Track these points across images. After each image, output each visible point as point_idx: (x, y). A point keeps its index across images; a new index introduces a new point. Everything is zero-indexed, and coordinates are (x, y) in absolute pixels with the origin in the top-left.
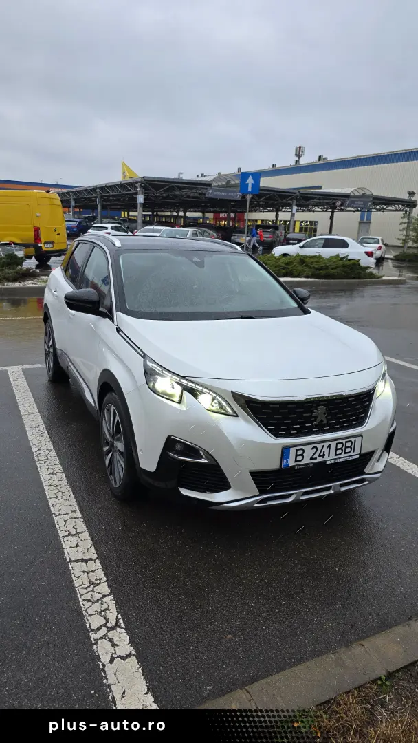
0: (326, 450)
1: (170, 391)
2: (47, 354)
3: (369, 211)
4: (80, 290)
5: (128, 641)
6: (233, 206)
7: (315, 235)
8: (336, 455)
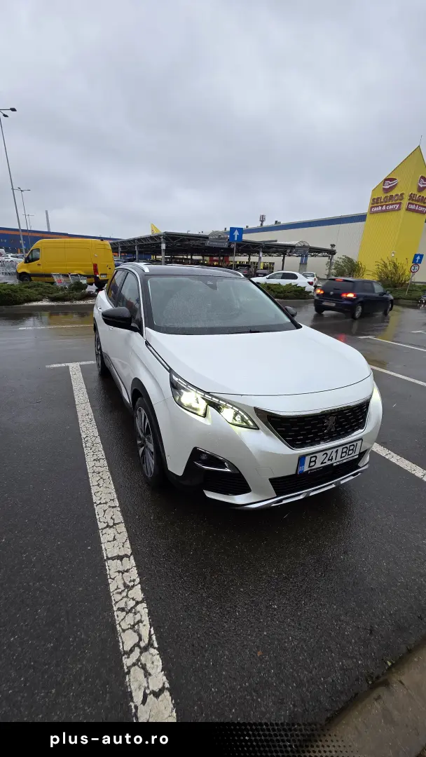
0: (334, 455)
1: (195, 405)
2: (97, 355)
3: (306, 256)
4: (119, 308)
5: (160, 667)
6: (222, 252)
7: (273, 272)
8: (341, 457)
